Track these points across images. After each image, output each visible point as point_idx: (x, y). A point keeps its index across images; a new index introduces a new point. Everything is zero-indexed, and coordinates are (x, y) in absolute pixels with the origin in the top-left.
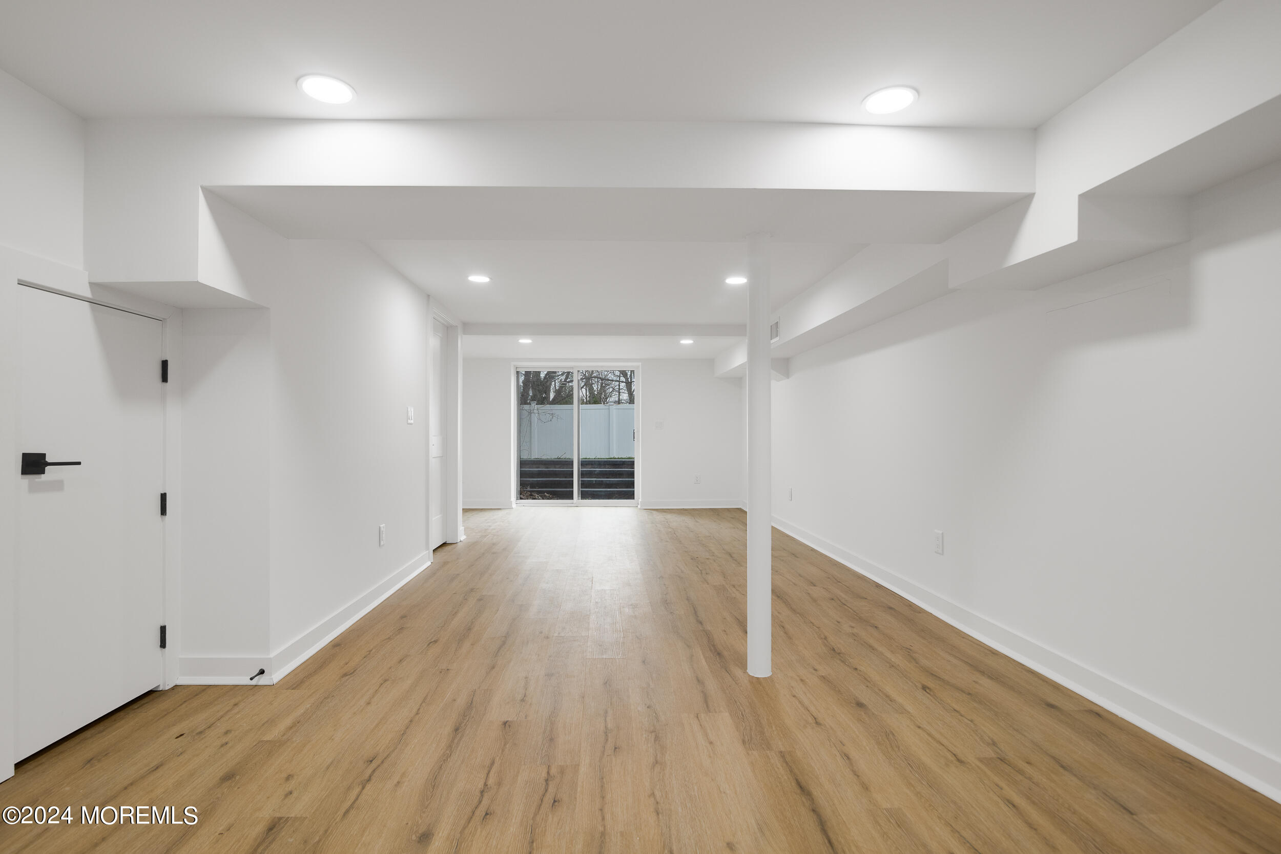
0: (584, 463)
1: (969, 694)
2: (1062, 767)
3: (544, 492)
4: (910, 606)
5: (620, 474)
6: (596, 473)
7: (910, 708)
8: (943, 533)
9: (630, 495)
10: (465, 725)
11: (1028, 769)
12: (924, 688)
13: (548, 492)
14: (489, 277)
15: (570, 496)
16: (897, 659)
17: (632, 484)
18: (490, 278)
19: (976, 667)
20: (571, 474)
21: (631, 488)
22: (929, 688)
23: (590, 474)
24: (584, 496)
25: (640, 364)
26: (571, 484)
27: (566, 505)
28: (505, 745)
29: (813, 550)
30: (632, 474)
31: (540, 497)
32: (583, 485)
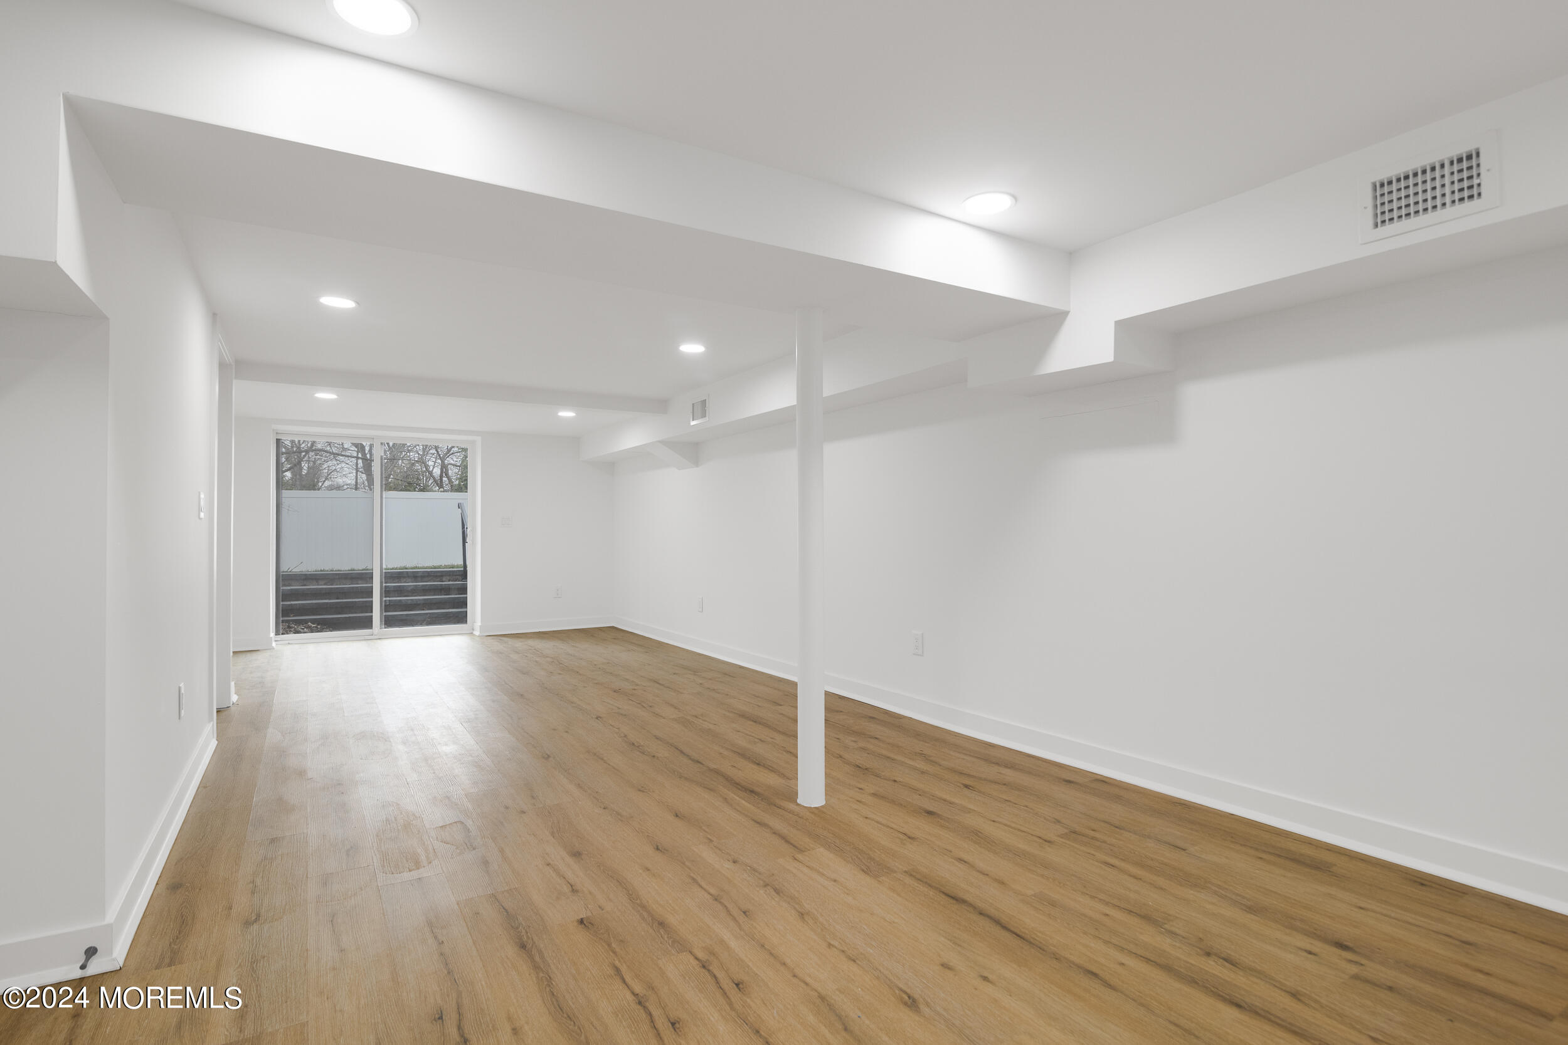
0: (389, 576)
1: (1005, 784)
2: (1117, 827)
3: (306, 621)
4: (887, 713)
5: (446, 590)
6: (410, 589)
7: (971, 806)
8: (923, 634)
9: (461, 618)
10: (528, 937)
11: (1097, 835)
12: (967, 786)
13: (313, 621)
14: (353, 301)
15: (367, 623)
16: (920, 764)
17: (463, 603)
18: (357, 303)
19: (988, 760)
20: (369, 593)
21: (462, 608)
22: (970, 786)
23: (400, 591)
24: (389, 622)
25: (480, 438)
26: (369, 607)
27: (362, 638)
28: (609, 945)
29: (741, 667)
30: (463, 590)
31: (305, 630)
32: (386, 607)
